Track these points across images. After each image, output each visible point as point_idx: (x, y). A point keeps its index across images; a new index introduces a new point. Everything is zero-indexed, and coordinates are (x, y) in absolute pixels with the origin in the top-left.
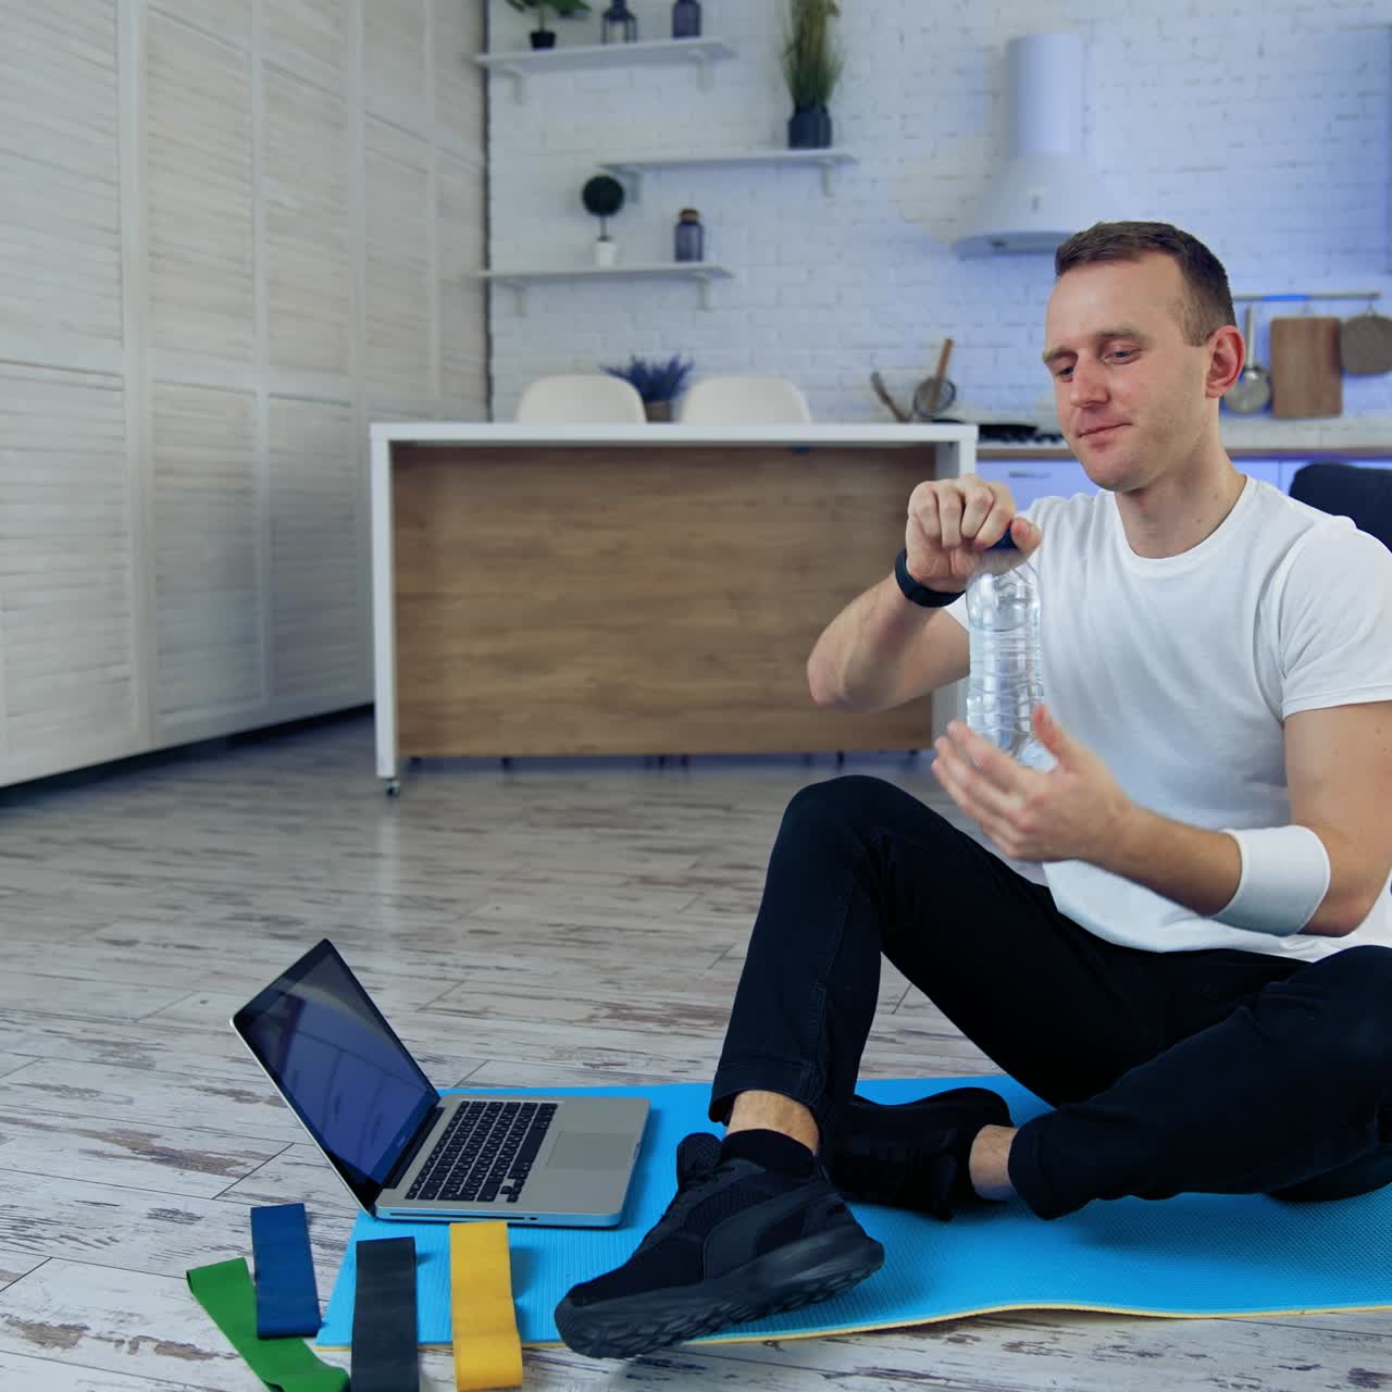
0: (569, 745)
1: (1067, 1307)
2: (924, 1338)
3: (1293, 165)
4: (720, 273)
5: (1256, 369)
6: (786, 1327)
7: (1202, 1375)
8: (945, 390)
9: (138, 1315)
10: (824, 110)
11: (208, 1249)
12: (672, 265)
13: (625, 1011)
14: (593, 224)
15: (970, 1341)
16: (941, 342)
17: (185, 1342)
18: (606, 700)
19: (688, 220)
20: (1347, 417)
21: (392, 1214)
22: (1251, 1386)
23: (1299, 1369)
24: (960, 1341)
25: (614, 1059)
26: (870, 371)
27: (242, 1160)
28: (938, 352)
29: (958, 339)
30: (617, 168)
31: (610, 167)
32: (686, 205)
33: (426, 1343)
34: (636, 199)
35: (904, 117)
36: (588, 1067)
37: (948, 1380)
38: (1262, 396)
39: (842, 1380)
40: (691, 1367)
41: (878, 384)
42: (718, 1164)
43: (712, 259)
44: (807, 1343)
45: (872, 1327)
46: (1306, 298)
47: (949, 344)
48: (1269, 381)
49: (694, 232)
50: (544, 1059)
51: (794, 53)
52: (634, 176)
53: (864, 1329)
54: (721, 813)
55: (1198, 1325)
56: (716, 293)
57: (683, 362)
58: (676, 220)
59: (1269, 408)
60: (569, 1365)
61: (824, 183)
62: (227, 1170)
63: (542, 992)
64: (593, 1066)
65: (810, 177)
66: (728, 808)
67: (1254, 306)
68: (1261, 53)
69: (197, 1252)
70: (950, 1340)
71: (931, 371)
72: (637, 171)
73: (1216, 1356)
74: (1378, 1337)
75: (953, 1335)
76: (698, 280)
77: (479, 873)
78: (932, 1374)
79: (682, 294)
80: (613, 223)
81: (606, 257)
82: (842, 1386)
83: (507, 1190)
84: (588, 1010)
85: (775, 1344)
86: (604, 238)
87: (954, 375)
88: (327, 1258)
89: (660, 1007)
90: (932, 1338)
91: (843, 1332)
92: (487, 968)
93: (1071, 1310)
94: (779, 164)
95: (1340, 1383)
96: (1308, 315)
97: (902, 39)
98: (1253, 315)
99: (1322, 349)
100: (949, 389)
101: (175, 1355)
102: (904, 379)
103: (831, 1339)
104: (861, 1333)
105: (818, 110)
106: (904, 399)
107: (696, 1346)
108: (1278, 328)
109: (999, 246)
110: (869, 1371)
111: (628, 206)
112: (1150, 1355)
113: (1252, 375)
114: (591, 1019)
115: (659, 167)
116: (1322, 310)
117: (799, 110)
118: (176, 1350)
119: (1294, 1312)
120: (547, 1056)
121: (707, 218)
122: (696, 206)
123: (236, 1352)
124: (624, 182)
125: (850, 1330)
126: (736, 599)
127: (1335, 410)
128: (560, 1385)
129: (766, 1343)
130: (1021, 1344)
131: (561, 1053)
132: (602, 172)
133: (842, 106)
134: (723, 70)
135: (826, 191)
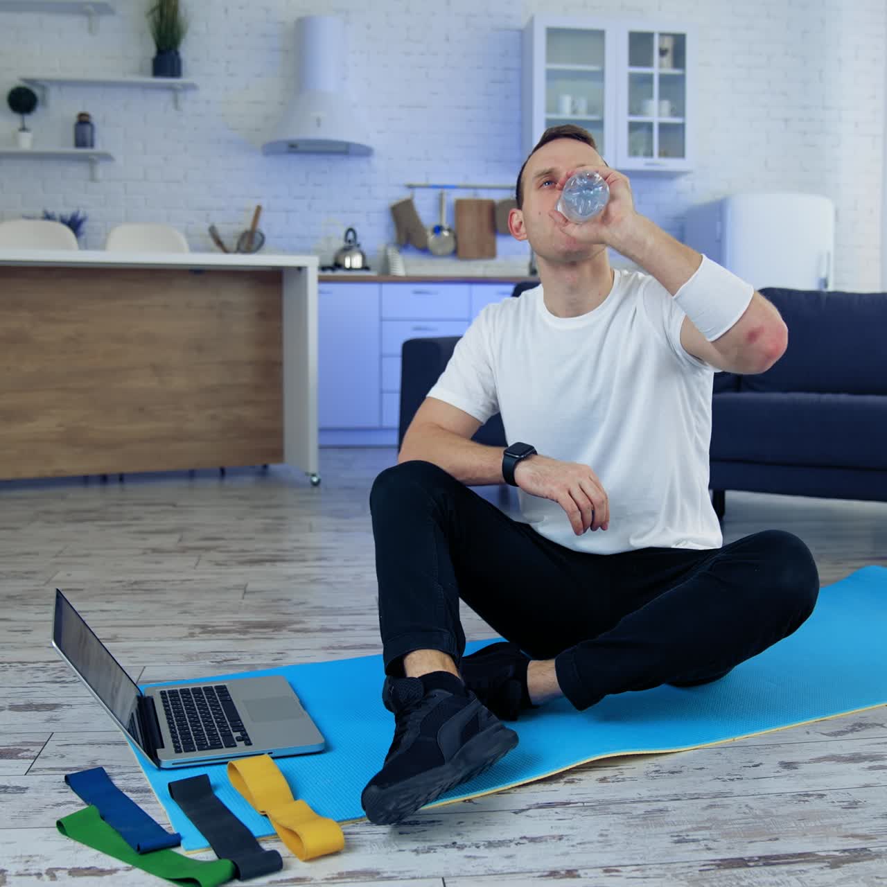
0: (48, 471)
1: (615, 755)
2: (551, 784)
3: (467, 108)
4: (107, 157)
5: (449, 230)
6: (474, 790)
7: (711, 778)
8: (258, 237)
9: (38, 856)
10: (177, 53)
11: (50, 806)
12: (72, 150)
13: (210, 629)
14: (15, 120)
15: (576, 781)
16: (253, 207)
17: (88, 866)
18: (71, 439)
19: (83, 121)
20: (499, 260)
21: (173, 764)
22: (738, 779)
23: (753, 766)
24: (572, 782)
25: (228, 657)
26: (208, 225)
27: (25, 748)
28: (252, 213)
29: (264, 206)
30: (33, 82)
31: (26, 80)
32: (80, 110)
33: (260, 837)
34: (45, 104)
35: (228, 62)
36: (214, 664)
37: (583, 803)
38: (450, 247)
39: (525, 813)
40: (433, 822)
41: (213, 232)
42: (424, 695)
43: (99, 147)
44: (489, 797)
45: (521, 783)
46: (475, 188)
47: (259, 209)
48: (455, 238)
49: (88, 128)
50: (181, 662)
51: (157, 13)
52: (43, 88)
53: (517, 784)
54: (171, 508)
55: (686, 753)
56: (101, 170)
57: (81, 216)
58: (74, 120)
59: (456, 253)
60: (358, 834)
61: (176, 101)
62: (20, 755)
63: (142, 623)
64: (218, 662)
65: (166, 97)
66: (174, 505)
67: (446, 191)
68: (447, 40)
69: (44, 810)
70: (566, 782)
71: (247, 226)
72: (45, 85)
73: (709, 767)
74: (778, 745)
75: (565, 779)
76: (90, 161)
77: (37, 554)
78: (572, 801)
79: (79, 170)
80: (30, 120)
81: (26, 142)
82: (527, 816)
83: (239, 739)
84: (186, 631)
85: (470, 801)
86: (24, 129)
87: (263, 227)
88: (141, 799)
89: (232, 624)
90: (555, 783)
91: (506, 788)
92: (93, 611)
93: (618, 756)
94: (144, 87)
95: (778, 769)
96: (476, 198)
97: (226, 11)
98: (445, 197)
99: (485, 218)
100: (260, 238)
101: (86, 875)
102: (231, 229)
103: (499, 793)
104: (516, 787)
105: (173, 53)
106: (231, 242)
107: (429, 809)
108: (460, 205)
109: (293, 148)
110: (536, 806)
111: (39, 110)
112: (677, 772)
113: (446, 234)
114: (192, 635)
115: (61, 83)
116: (485, 195)
117: (160, 52)
118: (86, 872)
119: (730, 740)
120: (182, 660)
121: (96, 119)
122: (88, 110)
123: (130, 866)
124: (37, 92)
125: (510, 787)
126: (157, 369)
127: (492, 254)
128: (363, 846)
129: (465, 801)
130: (605, 778)
131: (190, 657)
132: (22, 84)
133: (188, 51)
134: (105, 22)
135: (176, 107)
